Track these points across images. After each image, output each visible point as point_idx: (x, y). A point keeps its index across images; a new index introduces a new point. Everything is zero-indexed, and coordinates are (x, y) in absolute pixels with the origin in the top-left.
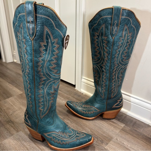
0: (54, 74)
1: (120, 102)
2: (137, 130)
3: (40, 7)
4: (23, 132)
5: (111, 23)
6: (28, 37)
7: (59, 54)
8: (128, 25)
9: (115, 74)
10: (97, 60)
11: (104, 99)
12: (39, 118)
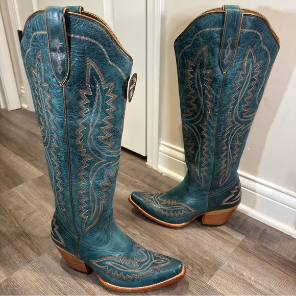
0: (108, 151)
1: (236, 194)
2: (268, 247)
3: (76, 20)
4: (49, 254)
5: (221, 43)
6: (54, 80)
7: (117, 113)
8: (255, 46)
9: (227, 142)
10: (192, 115)
11: (204, 189)
12: (81, 233)
